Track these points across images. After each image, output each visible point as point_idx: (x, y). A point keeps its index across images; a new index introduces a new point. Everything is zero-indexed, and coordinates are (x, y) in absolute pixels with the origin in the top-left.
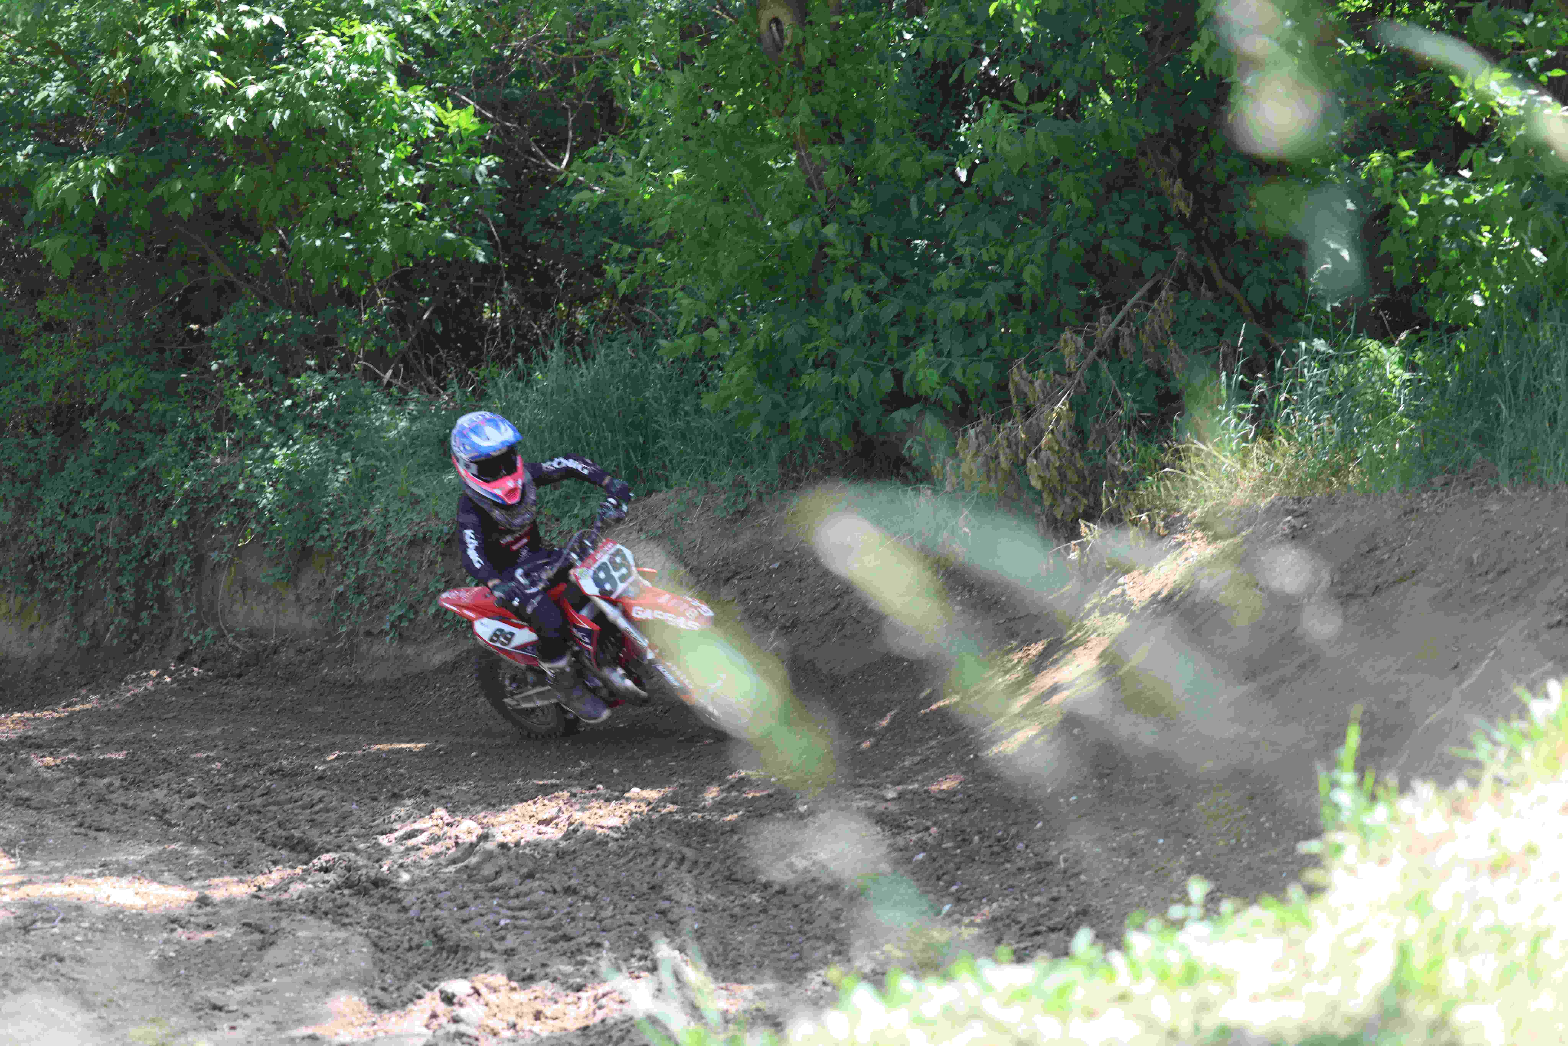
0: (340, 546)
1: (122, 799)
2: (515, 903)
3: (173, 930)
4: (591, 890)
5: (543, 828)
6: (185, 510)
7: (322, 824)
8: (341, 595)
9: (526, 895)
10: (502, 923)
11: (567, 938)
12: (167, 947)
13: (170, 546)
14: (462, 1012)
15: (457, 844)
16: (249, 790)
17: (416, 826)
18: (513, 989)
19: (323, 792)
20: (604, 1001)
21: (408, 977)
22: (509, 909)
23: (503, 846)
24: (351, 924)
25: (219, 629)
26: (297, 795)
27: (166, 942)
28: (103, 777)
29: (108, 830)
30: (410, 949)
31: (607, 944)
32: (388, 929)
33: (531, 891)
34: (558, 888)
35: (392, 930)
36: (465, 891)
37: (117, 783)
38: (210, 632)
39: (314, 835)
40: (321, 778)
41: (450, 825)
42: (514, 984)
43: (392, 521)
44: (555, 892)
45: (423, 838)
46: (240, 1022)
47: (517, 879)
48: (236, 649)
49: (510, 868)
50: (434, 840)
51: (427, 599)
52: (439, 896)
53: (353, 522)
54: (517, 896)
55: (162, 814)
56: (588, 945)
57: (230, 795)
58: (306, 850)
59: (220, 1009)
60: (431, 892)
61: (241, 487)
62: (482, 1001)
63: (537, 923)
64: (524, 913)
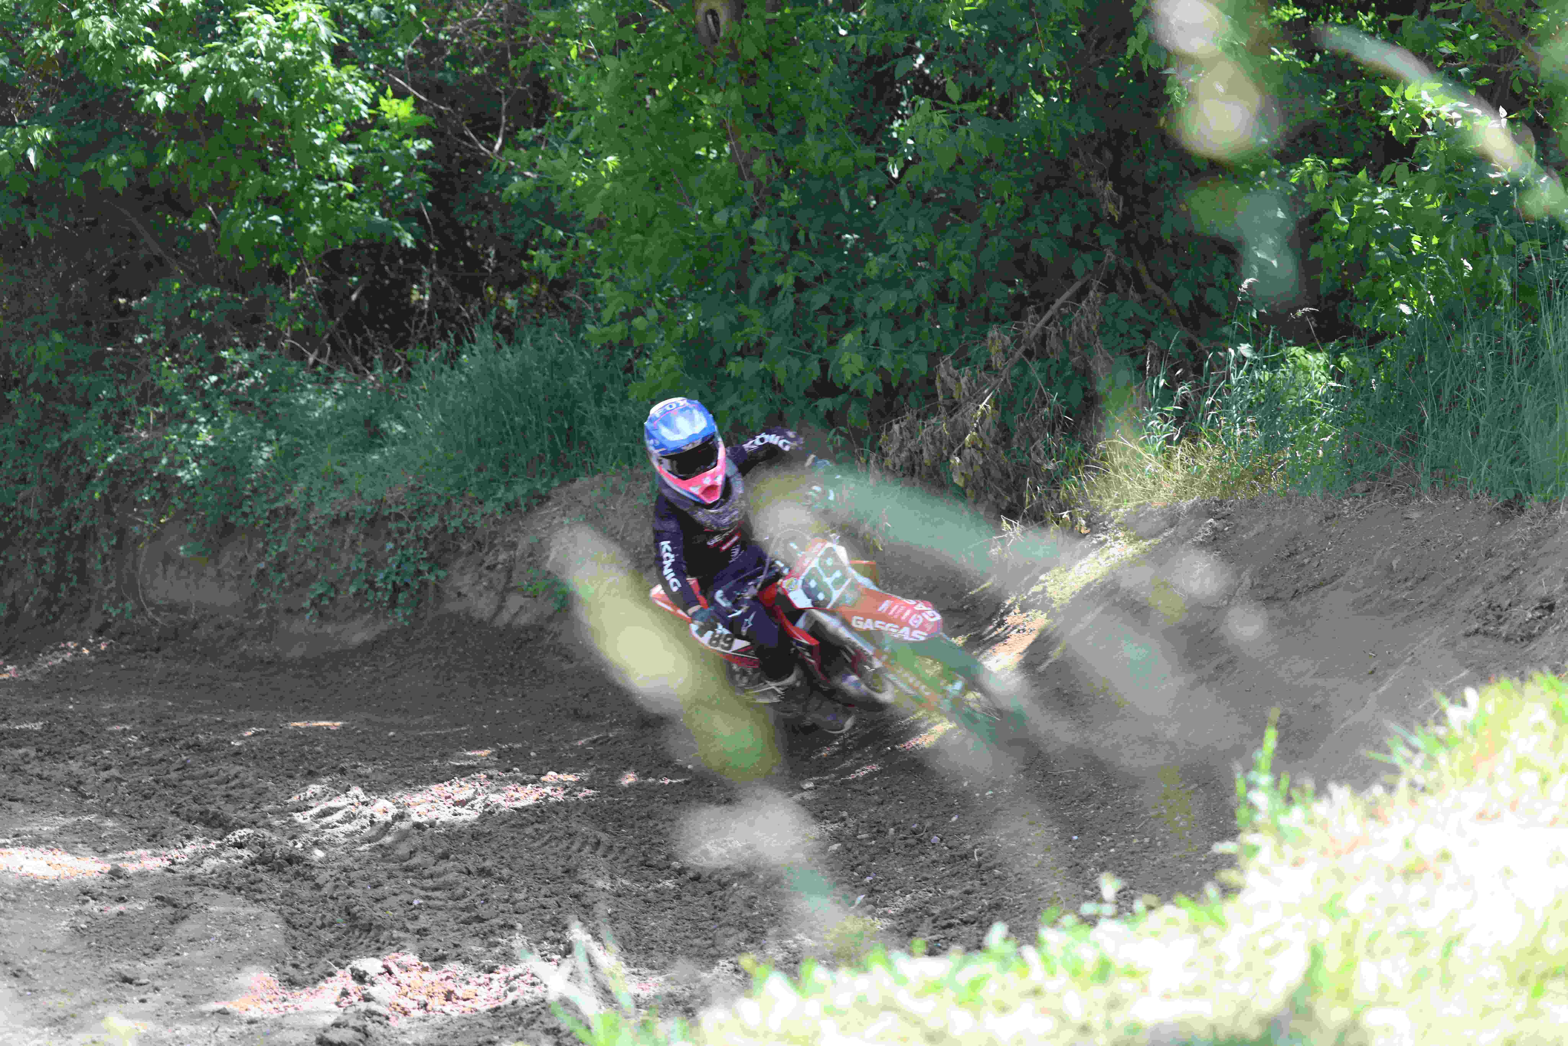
0: (262, 522)
1: (37, 770)
2: (429, 883)
3: (85, 902)
4: (505, 872)
5: (459, 809)
6: (107, 482)
7: (237, 800)
8: (261, 572)
9: (439, 875)
10: (416, 902)
11: (480, 920)
12: (79, 919)
13: (92, 518)
14: (373, 991)
15: (372, 823)
16: (164, 764)
17: (332, 804)
18: (425, 969)
19: (239, 768)
20: (515, 983)
21: (320, 954)
22: (423, 888)
23: (418, 826)
24: (263, 900)
25: (138, 602)
26: (212, 769)
27: (79, 913)
28: (18, 747)
29: (22, 800)
30: (323, 926)
31: (520, 926)
32: (301, 906)
33: (445, 872)
34: (472, 869)
35: (305, 907)
36: (379, 871)
37: (33, 753)
38: (129, 605)
39: (229, 811)
40: (237, 754)
41: (365, 804)
42: (426, 964)
43: (315, 500)
44: (469, 873)
45: (339, 816)
46: (150, 995)
47: (431, 860)
48: (155, 623)
49: (425, 849)
50: (350, 818)
51: (348, 579)
52: (353, 875)
53: (276, 500)
54: (431, 876)
55: (76, 786)
56: (502, 927)
57: (145, 769)
58: (221, 825)
59: (130, 981)
60: (345, 870)
61: (164, 461)
62: (393, 981)
63: (451, 903)
64: (437, 894)
